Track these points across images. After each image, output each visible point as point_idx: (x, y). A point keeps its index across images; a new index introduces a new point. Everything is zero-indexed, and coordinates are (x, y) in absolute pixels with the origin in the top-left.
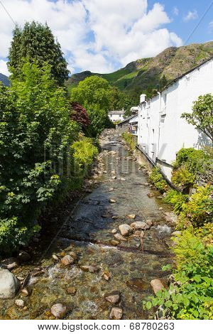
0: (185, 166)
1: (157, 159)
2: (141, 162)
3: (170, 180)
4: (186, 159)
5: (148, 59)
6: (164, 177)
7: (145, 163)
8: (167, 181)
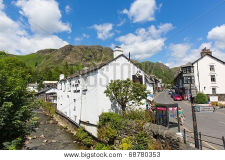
0: (108, 125)
1: (80, 121)
2: (61, 124)
3: (96, 137)
4: (109, 120)
5: (54, 50)
6: (90, 135)
7: (67, 125)
8: (93, 137)
